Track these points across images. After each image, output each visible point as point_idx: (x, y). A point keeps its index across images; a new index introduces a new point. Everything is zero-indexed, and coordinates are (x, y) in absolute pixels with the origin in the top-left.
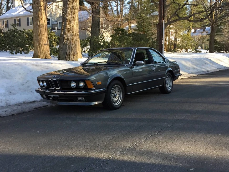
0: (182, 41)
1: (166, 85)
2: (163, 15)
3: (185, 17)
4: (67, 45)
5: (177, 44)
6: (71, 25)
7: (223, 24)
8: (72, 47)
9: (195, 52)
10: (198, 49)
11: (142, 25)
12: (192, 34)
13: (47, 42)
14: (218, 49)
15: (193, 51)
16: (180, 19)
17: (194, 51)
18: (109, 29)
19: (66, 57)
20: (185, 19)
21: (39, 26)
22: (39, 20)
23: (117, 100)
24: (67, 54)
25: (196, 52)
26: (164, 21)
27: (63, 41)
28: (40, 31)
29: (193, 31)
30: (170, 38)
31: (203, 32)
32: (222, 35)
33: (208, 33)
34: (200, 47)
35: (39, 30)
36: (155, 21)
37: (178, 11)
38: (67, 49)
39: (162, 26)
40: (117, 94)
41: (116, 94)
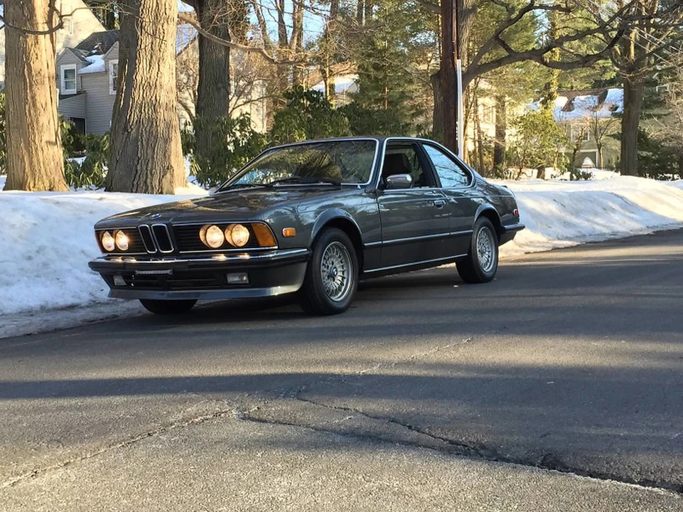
0: (524, 138)
1: (479, 255)
2: (455, 41)
3: (530, 49)
4: (140, 143)
5: (505, 148)
6: (152, 77)
7: (670, 78)
8: (154, 149)
9: (572, 179)
10: (581, 167)
11: (377, 79)
12: (558, 114)
13: (56, 135)
14: (652, 165)
15: (563, 173)
16: (513, 57)
17: (567, 175)
18: (255, 96)
19: (135, 183)
20: (531, 59)
21: (28, 80)
22: (28, 58)
23: (337, 286)
24: (137, 171)
25: (575, 177)
26: (458, 62)
27: (125, 129)
28: (33, 98)
29: (561, 101)
30: (478, 127)
31: (596, 107)
32: (665, 115)
33: (616, 111)
34: (588, 161)
35: (29, 95)
36: (423, 67)
37: (507, 30)
38: (139, 155)
39: (454, 80)
40: (339, 270)
41: (335, 268)
